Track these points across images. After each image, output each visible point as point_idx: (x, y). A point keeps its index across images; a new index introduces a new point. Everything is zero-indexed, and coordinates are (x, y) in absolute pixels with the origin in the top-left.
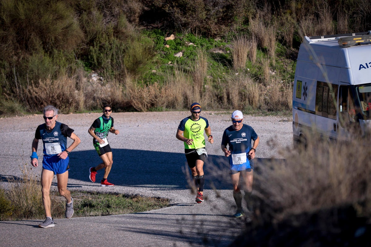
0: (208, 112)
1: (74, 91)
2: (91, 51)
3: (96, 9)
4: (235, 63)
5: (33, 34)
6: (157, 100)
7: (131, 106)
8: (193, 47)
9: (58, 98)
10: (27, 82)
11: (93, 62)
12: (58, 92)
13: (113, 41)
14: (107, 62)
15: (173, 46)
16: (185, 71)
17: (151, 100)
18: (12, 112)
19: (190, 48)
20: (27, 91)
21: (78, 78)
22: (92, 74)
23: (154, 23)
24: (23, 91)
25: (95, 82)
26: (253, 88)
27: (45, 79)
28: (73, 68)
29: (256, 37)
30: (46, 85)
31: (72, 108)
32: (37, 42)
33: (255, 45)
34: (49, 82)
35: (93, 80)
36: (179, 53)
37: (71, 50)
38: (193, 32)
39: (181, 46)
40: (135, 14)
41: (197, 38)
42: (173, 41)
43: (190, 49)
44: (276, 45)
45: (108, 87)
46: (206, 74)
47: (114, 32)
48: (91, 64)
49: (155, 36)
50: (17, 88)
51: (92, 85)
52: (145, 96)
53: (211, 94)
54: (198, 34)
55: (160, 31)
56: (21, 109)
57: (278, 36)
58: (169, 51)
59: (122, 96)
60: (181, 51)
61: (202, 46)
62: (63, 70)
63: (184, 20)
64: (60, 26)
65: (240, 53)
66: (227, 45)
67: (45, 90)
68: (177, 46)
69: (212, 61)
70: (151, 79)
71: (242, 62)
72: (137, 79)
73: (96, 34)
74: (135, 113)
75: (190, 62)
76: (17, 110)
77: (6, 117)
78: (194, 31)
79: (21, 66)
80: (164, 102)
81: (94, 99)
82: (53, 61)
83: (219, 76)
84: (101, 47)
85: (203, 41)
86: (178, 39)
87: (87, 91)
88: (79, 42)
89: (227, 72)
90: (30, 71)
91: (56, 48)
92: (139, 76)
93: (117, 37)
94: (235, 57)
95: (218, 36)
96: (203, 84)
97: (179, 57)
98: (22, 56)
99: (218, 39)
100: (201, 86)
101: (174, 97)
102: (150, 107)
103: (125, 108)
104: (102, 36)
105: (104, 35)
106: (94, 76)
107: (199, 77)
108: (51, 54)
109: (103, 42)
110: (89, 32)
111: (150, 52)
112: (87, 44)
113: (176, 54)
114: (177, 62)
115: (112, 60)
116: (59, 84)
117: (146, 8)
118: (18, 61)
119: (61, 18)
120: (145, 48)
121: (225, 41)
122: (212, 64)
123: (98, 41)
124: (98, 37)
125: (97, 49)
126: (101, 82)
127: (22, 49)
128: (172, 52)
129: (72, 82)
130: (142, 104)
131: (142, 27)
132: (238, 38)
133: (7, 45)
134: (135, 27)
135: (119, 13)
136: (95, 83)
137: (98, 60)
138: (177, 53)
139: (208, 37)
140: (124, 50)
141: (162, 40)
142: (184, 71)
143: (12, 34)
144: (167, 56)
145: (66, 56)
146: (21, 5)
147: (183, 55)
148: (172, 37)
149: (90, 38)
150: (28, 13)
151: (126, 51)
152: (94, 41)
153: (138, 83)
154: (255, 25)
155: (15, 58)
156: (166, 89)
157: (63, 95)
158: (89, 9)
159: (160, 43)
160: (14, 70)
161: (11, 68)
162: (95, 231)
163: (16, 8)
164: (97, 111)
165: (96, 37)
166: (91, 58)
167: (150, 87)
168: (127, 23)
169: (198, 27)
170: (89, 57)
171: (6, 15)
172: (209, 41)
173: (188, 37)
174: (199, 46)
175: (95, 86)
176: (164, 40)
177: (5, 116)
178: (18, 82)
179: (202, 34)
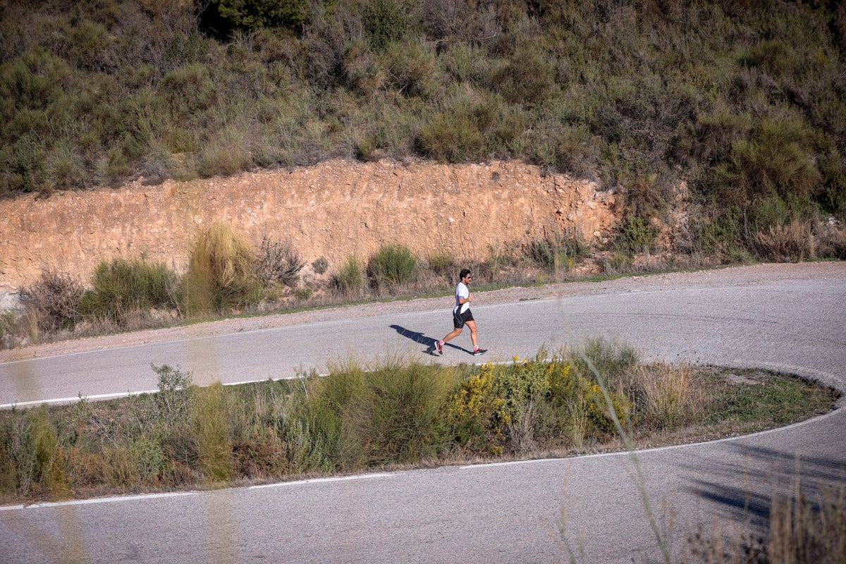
3: (835, 148)
18: (740, 260)
22: (830, 217)
27: (776, 224)
28: (807, 212)
30: (776, 232)
31: (802, 257)
32: (767, 183)
34: (779, 227)
35: (829, 224)
48: (829, 206)
50: (747, 234)
51: (829, 230)
56: (750, 257)
62: (797, 214)
67: (774, 237)
73: (833, 175)
76: (744, 258)
77: (733, 266)
79: (753, 211)
84: (838, 188)
88: (816, 183)
90: (761, 217)
98: (755, 200)
106: (832, 220)
108: (784, 198)
110: (827, 172)
112: (824, 186)
123: (835, 182)
124: (835, 178)
125: (834, 190)
126: (838, 225)
127: (755, 192)
129: (803, 227)
136: (832, 227)
137: (834, 202)
143: (743, 176)
145: (801, 199)
149: (828, 178)
152: (831, 182)
155: (748, 202)
158: (827, 148)
164: (828, 259)
166: (828, 200)
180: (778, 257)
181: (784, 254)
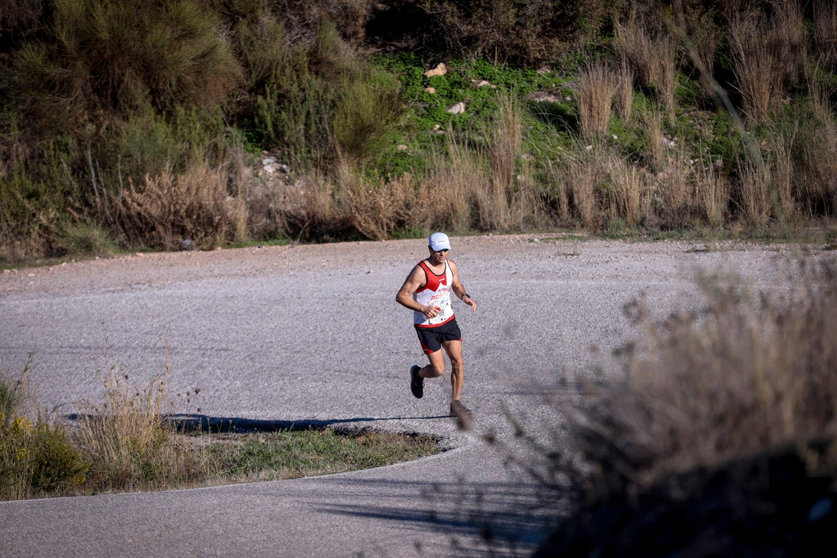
0: (526, 236)
1: (224, 198)
2: (259, 107)
3: (268, 11)
4: (585, 124)
5: (129, 71)
6: (410, 214)
7: (353, 228)
8: (490, 90)
9: (189, 215)
10: (117, 181)
11: (264, 132)
12: (188, 202)
13: (309, 82)
14: (295, 130)
15: (443, 89)
16: (472, 145)
17: (398, 213)
18: (87, 248)
19: (482, 92)
20: (118, 201)
21: (232, 168)
22: (264, 158)
23: (399, 39)
24: (110, 201)
25: (271, 177)
26: (627, 180)
27: (157, 172)
28: (221, 146)
29: (631, 63)
30: (160, 186)
31: (220, 238)
32: (138, 90)
33: (627, 81)
34: (166, 179)
35: (265, 173)
36: (458, 105)
37: (215, 104)
38: (488, 55)
39: (460, 88)
40: (355, 19)
41: (496, 71)
42: (444, 78)
43: (482, 95)
44: (677, 79)
45: (299, 188)
46: (519, 149)
47: (310, 63)
48: (261, 136)
49: (403, 68)
50: (97, 194)
51: (264, 184)
52: (383, 204)
53: (532, 196)
54: (498, 60)
55: (413, 57)
56: (108, 242)
57: (679, 60)
58: (434, 101)
59: (331, 207)
60: (463, 101)
61: (508, 86)
62: (198, 152)
63: (465, 29)
64: (188, 52)
65: (594, 101)
66: (565, 84)
67: (159, 197)
68: (452, 88)
69: (533, 121)
70: (397, 165)
71: (599, 121)
72: (363, 167)
73: (269, 69)
74: (361, 243)
75: (482, 125)
76: (98, 244)
77: (73, 261)
78: (490, 54)
79: (104, 146)
80: (427, 217)
81: (269, 214)
82: (174, 132)
83: (548, 153)
84: (281, 96)
85: (510, 75)
86: (455, 73)
87: (252, 198)
88: (233, 86)
89: (567, 145)
90: (125, 156)
91: (182, 102)
92: (369, 158)
93: (317, 73)
94: (584, 111)
95: (544, 62)
96: (512, 173)
97: (459, 113)
98: (106, 123)
99: (544, 71)
100: (508, 179)
101: (449, 204)
102: (395, 228)
103: (340, 233)
104: (284, 71)
105: (288, 71)
106: (269, 164)
107: (504, 159)
108: (170, 117)
109: (286, 85)
110: (254, 65)
111: (391, 104)
112: (250, 92)
113: (450, 108)
114: (454, 124)
115: (307, 125)
116: (189, 183)
117: (380, 6)
118: (97, 133)
119: (189, 34)
120: (381, 97)
121: (561, 74)
122: (532, 127)
123: (274, 83)
124: (273, 75)
125: (273, 101)
126: (284, 175)
127: (104, 107)
128: (441, 102)
129: (218, 177)
130: (377, 223)
131: (373, 50)
132: (589, 67)
133: (71, 99)
134: (357, 50)
135: (321, 19)
136: (271, 179)
137: (275, 125)
138: (454, 105)
139: (521, 67)
140: (333, 102)
141: (418, 77)
142: (469, 145)
143: (81, 74)
144: (430, 112)
145: (204, 119)
146: (99, 9)
147: (466, 109)
148: (440, 70)
149: (257, 76)
150: (116, 25)
151: (337, 103)
152: (266, 85)
153: (368, 175)
154: (627, 37)
155: (90, 128)
156: (429, 188)
157: (200, 207)
158: (252, 12)
159: (413, 84)
160: (89, 154)
161: (82, 151)
162: (266, 516)
163: (89, 15)
164: (276, 241)
165: (270, 75)
166: (261, 122)
167: (395, 183)
168: (339, 41)
169: (498, 44)
170: (256, 120)
171: (68, 32)
172: (525, 76)
173: (476, 68)
174: (502, 87)
175: (270, 184)
176: (423, 75)
177: (71, 259)
178: (98, 181)
179: (508, 60)
180: (168, 240)
181: (183, 231)
